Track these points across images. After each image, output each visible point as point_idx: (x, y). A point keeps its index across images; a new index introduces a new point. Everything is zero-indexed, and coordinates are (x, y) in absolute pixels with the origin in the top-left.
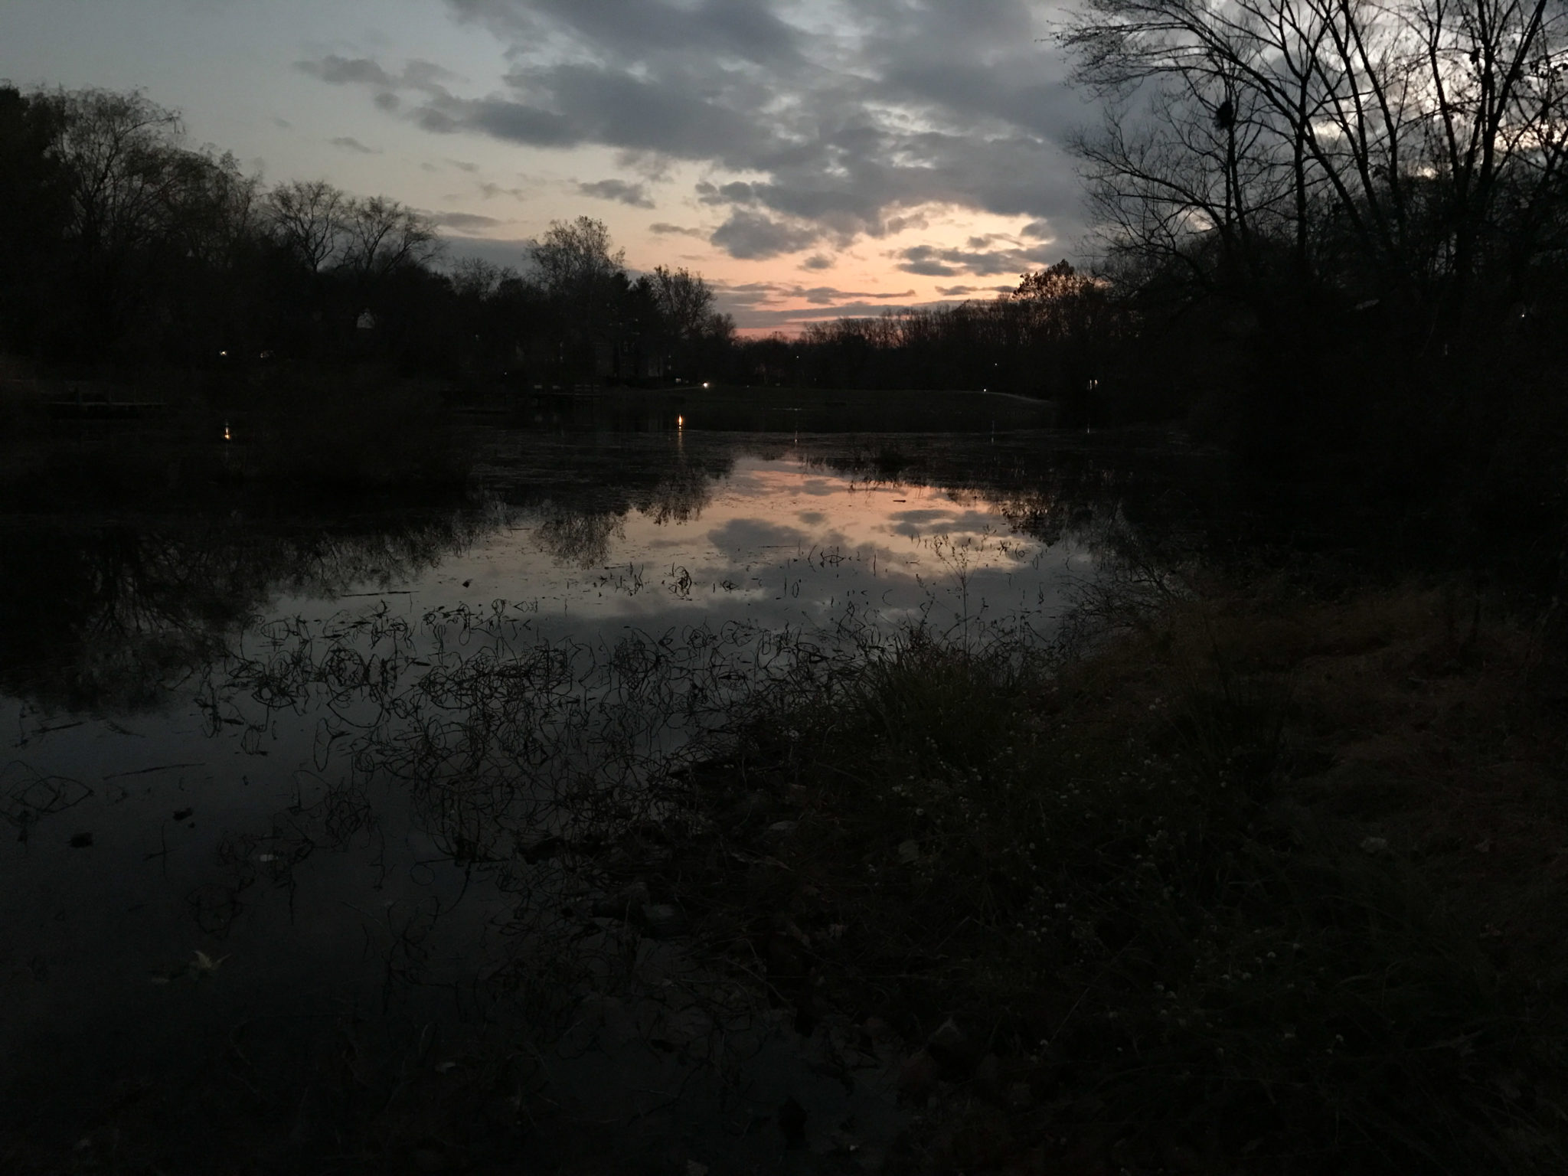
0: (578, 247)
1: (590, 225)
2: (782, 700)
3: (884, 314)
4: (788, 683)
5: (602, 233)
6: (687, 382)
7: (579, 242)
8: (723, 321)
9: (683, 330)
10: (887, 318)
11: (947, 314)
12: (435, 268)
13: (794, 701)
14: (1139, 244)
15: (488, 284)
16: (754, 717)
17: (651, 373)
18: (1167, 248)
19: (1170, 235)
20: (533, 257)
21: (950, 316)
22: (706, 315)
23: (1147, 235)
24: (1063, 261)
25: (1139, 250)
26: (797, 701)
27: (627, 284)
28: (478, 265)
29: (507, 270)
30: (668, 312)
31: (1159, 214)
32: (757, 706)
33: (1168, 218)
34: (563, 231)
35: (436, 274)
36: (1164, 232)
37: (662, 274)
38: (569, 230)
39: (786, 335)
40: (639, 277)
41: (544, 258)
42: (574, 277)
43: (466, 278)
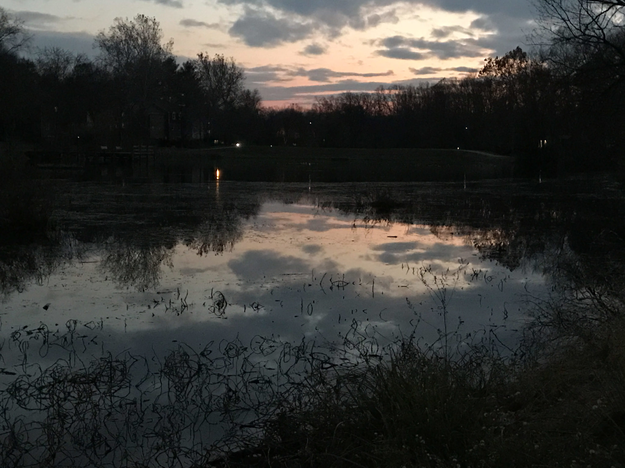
0: (137, 39)
1: (146, 21)
2: (300, 400)
3: (377, 89)
4: (305, 386)
5: (156, 27)
6: (223, 143)
7: (138, 34)
8: (251, 95)
9: (220, 103)
10: (380, 92)
11: (427, 89)
12: (23, 54)
13: (309, 401)
14: (577, 35)
15: (65, 67)
16: (278, 414)
17: (195, 136)
18: (598, 38)
19: (600, 28)
20: (101, 46)
21: (429, 91)
22: (238, 90)
23: (583, 28)
24: (518, 48)
25: (577, 39)
26: (312, 400)
27: (176, 67)
28: (57, 53)
29: (80, 56)
30: (207, 89)
31: (591, 11)
32: (280, 405)
33: (599, 15)
34: (124, 26)
35: (24, 59)
36: (596, 26)
37: (203, 59)
38: (129, 25)
39: (300, 106)
40: (185, 62)
41: (109, 47)
42: (133, 61)
43: (48, 63)
